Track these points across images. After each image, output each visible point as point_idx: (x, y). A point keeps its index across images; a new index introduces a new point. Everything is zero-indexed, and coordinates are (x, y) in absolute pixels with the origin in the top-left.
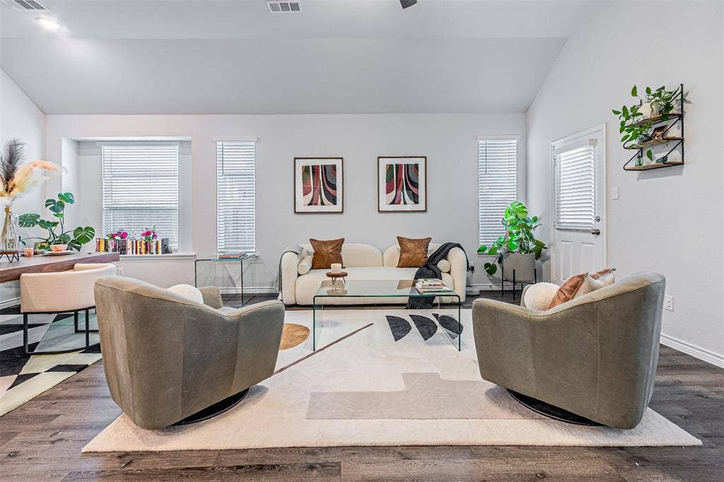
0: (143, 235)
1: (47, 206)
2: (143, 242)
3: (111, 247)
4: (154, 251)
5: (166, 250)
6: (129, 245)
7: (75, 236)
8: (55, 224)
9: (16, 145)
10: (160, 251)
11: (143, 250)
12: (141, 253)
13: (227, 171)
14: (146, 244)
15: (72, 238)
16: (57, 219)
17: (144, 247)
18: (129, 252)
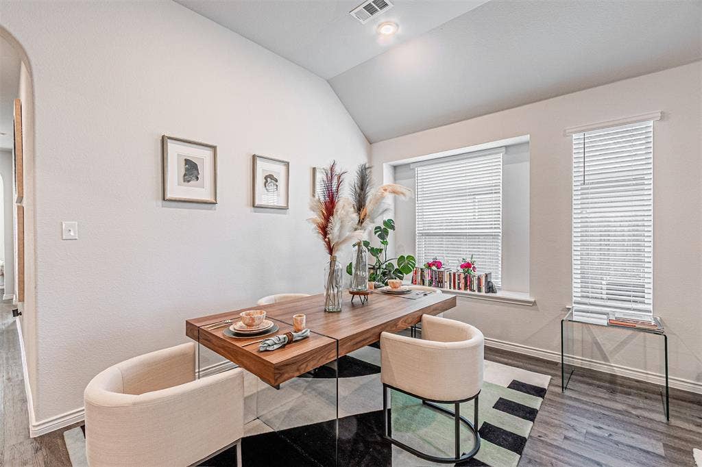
0: (462, 266)
1: (375, 233)
2: (463, 276)
3: (427, 279)
4: (475, 287)
5: (490, 289)
6: (446, 278)
7: (399, 265)
8: (381, 250)
9: (365, 169)
10: (483, 289)
11: (462, 285)
12: (459, 288)
13: (592, 177)
14: (466, 278)
15: (396, 267)
16: (383, 246)
17: (463, 281)
18: (447, 284)
